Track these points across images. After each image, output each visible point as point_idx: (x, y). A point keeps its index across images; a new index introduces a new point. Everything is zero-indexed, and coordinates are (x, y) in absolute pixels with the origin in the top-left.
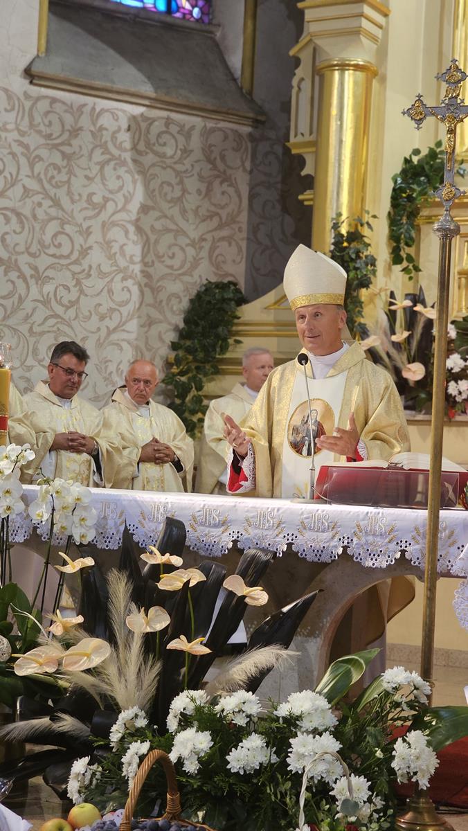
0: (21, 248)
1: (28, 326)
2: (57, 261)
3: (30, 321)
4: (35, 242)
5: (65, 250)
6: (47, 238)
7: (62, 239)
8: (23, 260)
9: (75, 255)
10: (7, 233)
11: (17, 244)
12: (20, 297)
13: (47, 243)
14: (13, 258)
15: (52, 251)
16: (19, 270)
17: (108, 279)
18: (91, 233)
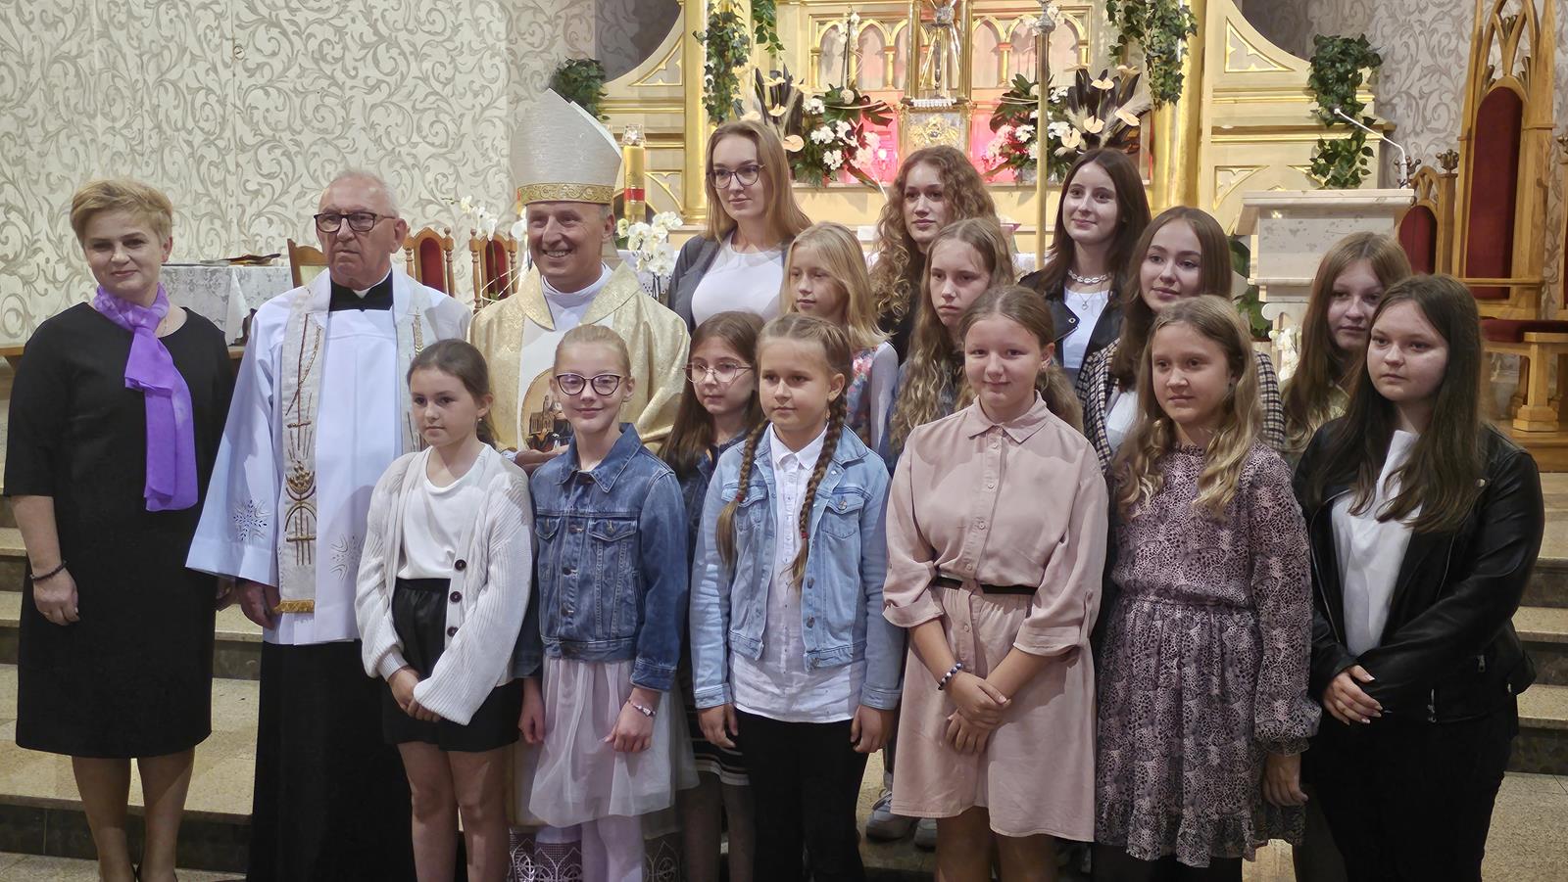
0: (399, 25)
1: (410, 104)
2: (432, 37)
3: (413, 98)
4: (412, 20)
5: (439, 28)
6: (422, 15)
7: (435, 15)
8: (403, 36)
9: (449, 31)
10: (386, 10)
11: (395, 21)
12: (402, 73)
13: (422, 20)
14: (393, 35)
15: (427, 27)
16: (399, 47)
17: (479, 56)
18: (460, 10)
